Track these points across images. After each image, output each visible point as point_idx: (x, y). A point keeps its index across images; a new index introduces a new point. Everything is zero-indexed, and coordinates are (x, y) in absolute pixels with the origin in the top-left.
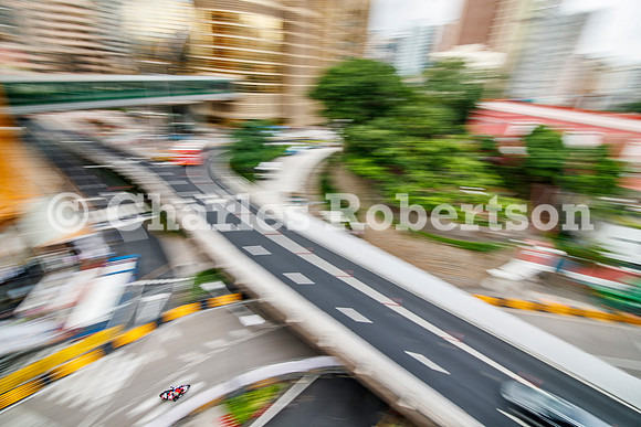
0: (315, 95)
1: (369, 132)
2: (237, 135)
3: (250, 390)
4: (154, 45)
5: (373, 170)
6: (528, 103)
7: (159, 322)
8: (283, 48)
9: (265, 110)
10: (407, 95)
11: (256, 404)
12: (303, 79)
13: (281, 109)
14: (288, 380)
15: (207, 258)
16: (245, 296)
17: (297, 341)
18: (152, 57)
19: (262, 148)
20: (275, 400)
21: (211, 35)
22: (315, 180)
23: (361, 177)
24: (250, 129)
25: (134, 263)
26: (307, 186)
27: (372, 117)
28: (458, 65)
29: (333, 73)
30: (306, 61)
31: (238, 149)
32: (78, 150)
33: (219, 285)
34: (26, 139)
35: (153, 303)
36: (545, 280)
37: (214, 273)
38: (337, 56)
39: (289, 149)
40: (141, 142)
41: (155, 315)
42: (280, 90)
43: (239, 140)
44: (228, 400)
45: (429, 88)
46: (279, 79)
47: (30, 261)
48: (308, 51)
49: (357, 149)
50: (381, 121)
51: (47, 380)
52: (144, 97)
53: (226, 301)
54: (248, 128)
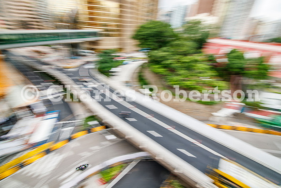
0: (135, 37)
1: (159, 53)
2: (101, 56)
3: (110, 167)
4: (62, 16)
5: (161, 70)
6: (229, 39)
7: (70, 139)
8: (120, 16)
9: (113, 45)
10: (176, 37)
11: (113, 173)
12: (130, 30)
13: (120, 44)
14: (127, 163)
15: (90, 111)
16: (107, 127)
17: (131, 146)
18: (62, 21)
19: (112, 61)
20: (121, 171)
21: (87, 11)
22: (136, 75)
23: (156, 74)
24: (106, 53)
25: (58, 114)
26: (132, 78)
27: (160, 47)
28: (198, 23)
29: (143, 27)
30: (131, 22)
31: (102, 62)
32: (30, 64)
33: (96, 122)
34: (6, 60)
35: (67, 131)
36: (236, 116)
37: (93, 118)
38: (144, 19)
39: (124, 62)
40: (58, 60)
41: (68, 136)
42: (119, 35)
43: (102, 59)
44: (101, 172)
45: (185, 33)
46: (118, 31)
47: (11, 114)
48: (131, 18)
49: (155, 61)
50: (165, 48)
51: (22, 166)
52: (59, 40)
53: (99, 129)
54: (105, 53)
